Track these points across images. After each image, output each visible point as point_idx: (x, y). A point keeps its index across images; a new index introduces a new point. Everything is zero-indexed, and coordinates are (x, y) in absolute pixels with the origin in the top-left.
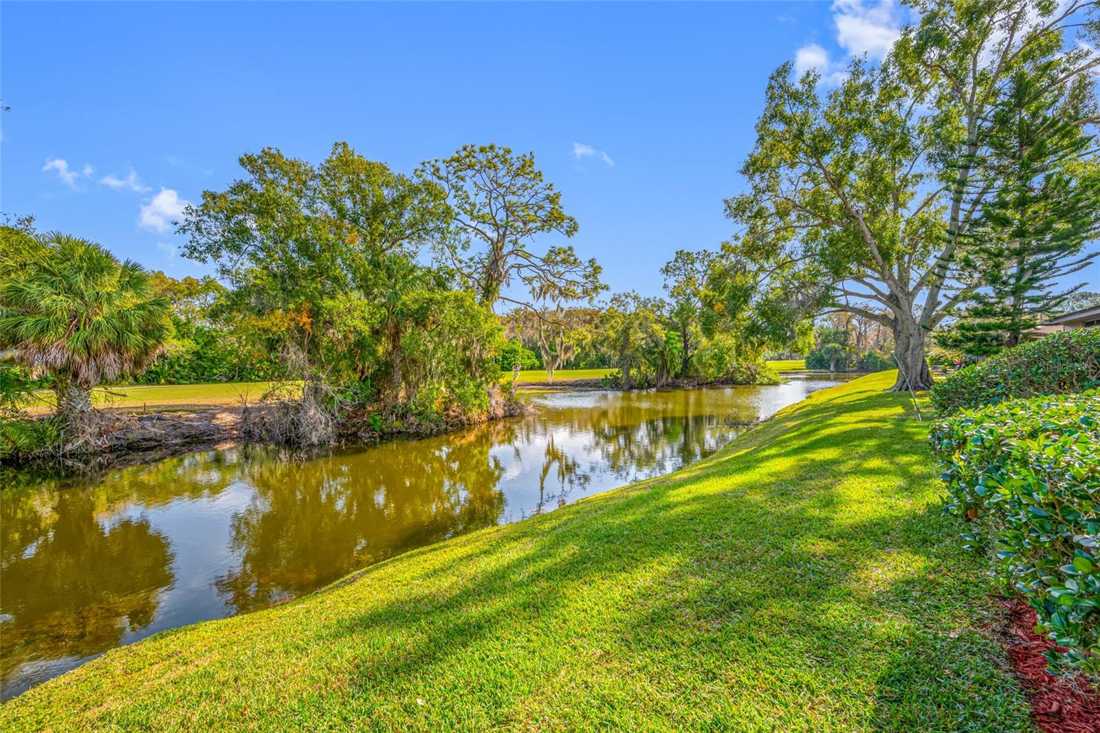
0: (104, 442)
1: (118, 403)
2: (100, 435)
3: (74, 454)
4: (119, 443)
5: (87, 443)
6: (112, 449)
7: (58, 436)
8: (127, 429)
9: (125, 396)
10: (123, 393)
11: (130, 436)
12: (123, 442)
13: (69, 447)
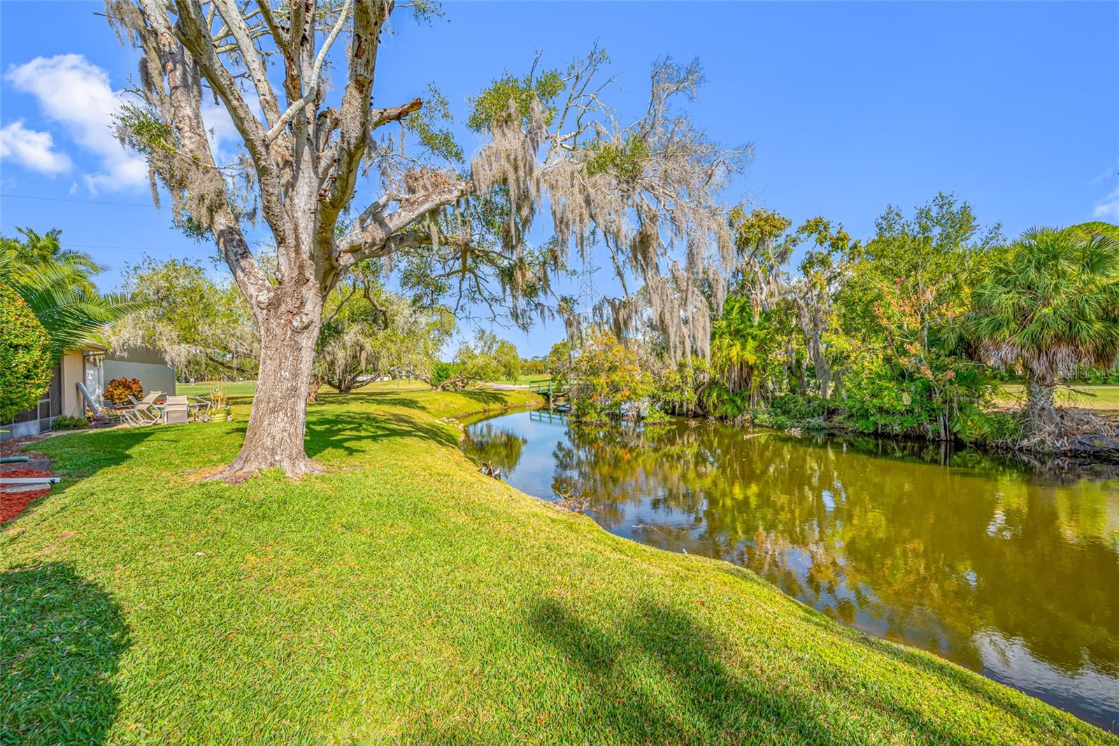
0: (1064, 444)
1: (1083, 403)
2: (1060, 436)
3: (1030, 451)
4: (1082, 448)
5: (1043, 442)
6: (1075, 454)
7: (1016, 430)
8: (1095, 434)
9: (1093, 395)
10: (1092, 392)
11: (1097, 443)
12: (1088, 448)
13: (1025, 443)
